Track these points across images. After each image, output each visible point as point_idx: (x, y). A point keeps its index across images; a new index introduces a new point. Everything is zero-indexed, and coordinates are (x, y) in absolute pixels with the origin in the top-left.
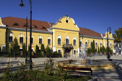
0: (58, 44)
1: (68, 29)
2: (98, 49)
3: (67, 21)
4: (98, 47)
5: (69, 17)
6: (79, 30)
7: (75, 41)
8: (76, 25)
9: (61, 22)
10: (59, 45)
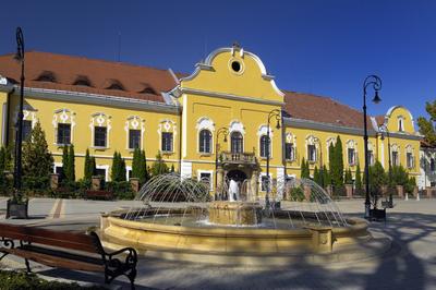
0: (201, 150)
1: (241, 95)
2: (358, 172)
3: (236, 66)
4: (358, 167)
5: (242, 51)
6: (282, 101)
7: (265, 141)
8: (273, 82)
9: (212, 69)
10: (204, 153)
